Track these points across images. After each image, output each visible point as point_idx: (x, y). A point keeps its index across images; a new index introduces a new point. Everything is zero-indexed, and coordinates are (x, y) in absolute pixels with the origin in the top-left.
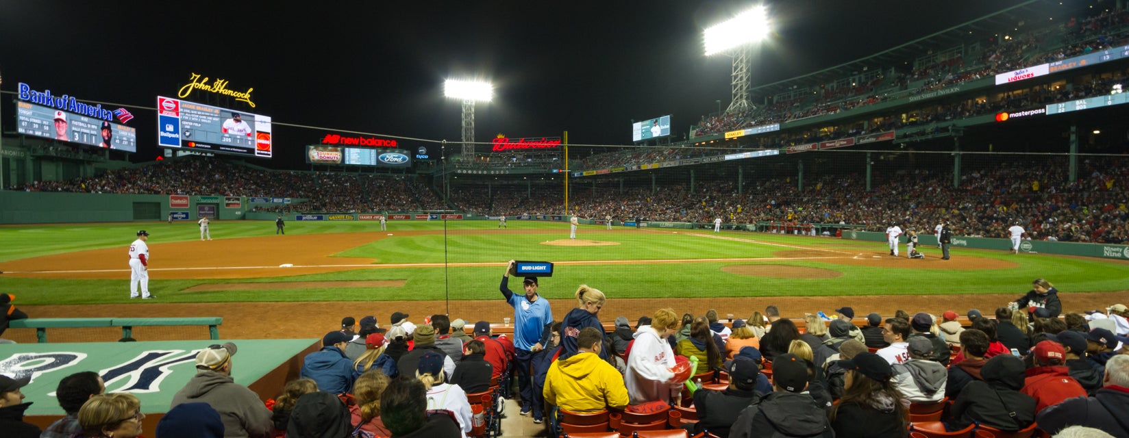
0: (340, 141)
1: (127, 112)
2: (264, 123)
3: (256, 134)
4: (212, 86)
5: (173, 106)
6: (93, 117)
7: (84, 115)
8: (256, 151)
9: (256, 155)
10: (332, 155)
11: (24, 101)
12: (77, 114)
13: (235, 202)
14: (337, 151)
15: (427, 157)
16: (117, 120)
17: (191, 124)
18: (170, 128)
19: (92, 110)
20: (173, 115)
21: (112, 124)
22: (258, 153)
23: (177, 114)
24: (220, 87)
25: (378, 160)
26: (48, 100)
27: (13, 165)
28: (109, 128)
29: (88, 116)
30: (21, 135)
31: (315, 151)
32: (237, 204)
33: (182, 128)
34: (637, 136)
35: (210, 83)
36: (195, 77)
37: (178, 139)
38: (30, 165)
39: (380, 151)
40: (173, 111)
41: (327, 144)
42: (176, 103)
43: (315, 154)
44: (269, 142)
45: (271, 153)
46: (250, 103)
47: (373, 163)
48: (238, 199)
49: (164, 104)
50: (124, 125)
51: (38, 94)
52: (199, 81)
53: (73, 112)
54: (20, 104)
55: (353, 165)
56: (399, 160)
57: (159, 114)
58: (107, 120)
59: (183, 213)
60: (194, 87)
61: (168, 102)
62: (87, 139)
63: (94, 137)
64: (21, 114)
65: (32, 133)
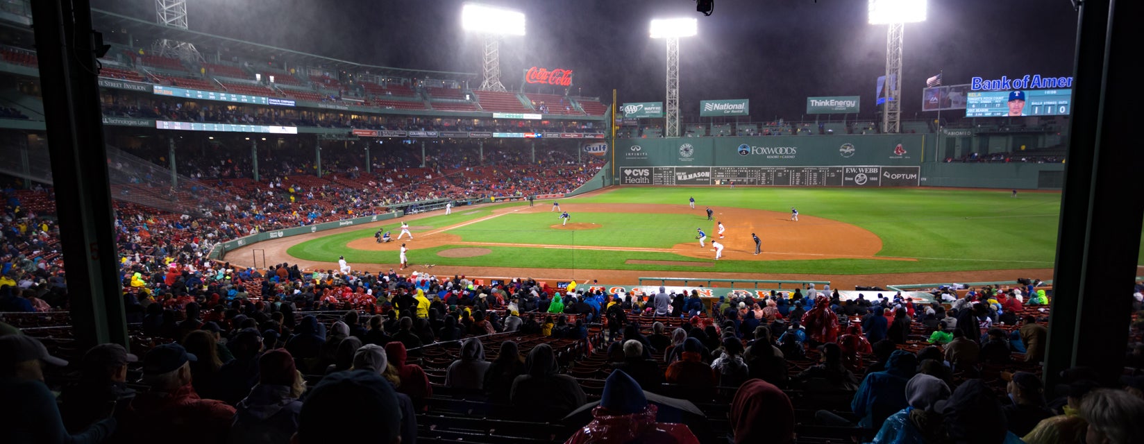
6: (1066, 87)
11: (976, 91)
12: (1042, 89)
19: (1063, 82)
26: (1005, 84)
27: (959, 143)
29: (1057, 88)
30: (971, 118)
38: (976, 143)
51: (992, 83)
54: (972, 94)
62: (1052, 110)
63: (1063, 107)
64: (971, 102)
65: (980, 115)
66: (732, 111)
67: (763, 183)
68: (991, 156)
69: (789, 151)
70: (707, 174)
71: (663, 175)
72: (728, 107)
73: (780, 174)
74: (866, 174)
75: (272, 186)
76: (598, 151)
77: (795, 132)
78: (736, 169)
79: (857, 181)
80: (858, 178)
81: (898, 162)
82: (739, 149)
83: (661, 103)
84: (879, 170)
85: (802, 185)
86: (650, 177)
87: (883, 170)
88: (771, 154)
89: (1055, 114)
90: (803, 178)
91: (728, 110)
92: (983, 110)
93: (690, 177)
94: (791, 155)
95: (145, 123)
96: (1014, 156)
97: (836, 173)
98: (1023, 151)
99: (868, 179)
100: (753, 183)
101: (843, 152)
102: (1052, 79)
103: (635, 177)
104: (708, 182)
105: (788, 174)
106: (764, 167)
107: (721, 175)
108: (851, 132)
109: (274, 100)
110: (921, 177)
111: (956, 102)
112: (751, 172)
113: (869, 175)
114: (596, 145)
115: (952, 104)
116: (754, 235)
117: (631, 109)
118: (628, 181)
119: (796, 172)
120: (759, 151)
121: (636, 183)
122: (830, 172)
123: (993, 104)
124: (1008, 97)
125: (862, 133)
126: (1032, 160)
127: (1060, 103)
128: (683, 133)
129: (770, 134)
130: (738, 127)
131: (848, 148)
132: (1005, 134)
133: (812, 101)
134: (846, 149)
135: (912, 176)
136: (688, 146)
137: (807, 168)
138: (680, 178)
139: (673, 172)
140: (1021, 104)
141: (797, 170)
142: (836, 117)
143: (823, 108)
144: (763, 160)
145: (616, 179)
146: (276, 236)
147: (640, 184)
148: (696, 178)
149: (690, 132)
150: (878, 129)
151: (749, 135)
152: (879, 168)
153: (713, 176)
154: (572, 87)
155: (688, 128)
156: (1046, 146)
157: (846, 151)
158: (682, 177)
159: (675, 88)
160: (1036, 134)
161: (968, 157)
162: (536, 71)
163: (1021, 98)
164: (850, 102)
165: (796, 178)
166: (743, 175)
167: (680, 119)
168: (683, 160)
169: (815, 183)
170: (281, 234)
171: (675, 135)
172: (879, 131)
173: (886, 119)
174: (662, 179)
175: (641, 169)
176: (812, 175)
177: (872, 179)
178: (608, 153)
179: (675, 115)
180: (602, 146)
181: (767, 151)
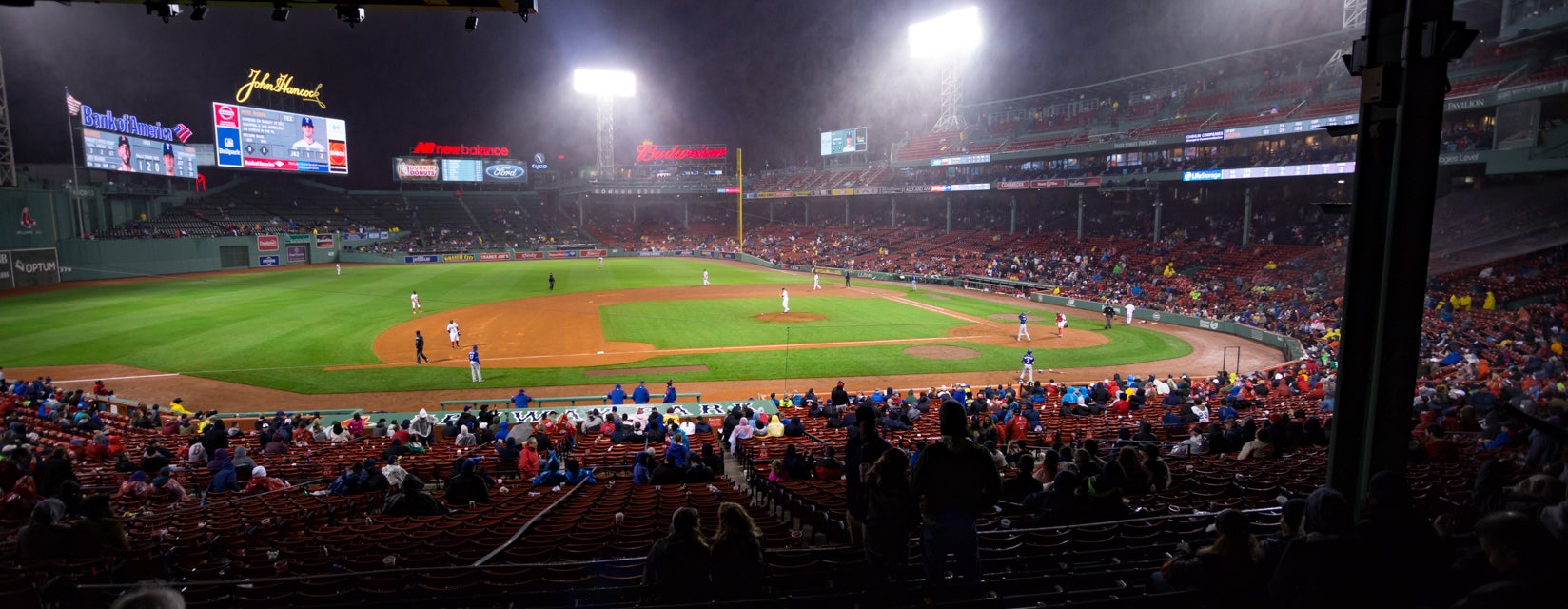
0: (435, 151)
1: (186, 128)
2: (336, 128)
3: (329, 144)
4: (275, 84)
5: (231, 113)
6: (154, 139)
7: (145, 137)
8: (330, 167)
9: (330, 172)
10: (425, 169)
11: (88, 127)
12: (138, 136)
13: (326, 240)
14: (432, 163)
15: (545, 167)
16: (177, 141)
17: (253, 136)
18: (229, 143)
19: (152, 130)
20: (231, 126)
21: (172, 146)
22: (332, 170)
23: (237, 125)
24: (284, 85)
25: (485, 175)
26: (111, 123)
27: (85, 207)
28: (170, 151)
29: (149, 138)
30: (91, 170)
31: (404, 164)
32: (331, 243)
33: (243, 143)
34: (826, 150)
35: (272, 81)
36: (254, 74)
37: (239, 156)
38: (101, 208)
39: (487, 162)
40: (231, 120)
41: (418, 155)
42: (235, 110)
43: (405, 169)
44: (344, 154)
45: (346, 168)
46: (320, 103)
47: (480, 178)
48: (330, 237)
49: (221, 111)
50: (184, 145)
51: (100, 116)
52: (259, 79)
53: (135, 135)
54: (86, 132)
55: (453, 182)
56: (513, 174)
57: (216, 126)
58: (167, 141)
60: (254, 88)
61: (224, 109)
64: (87, 145)
65: (98, 165)
81: (27, 241)
84: (8, 258)
92: (99, 158)
98: (145, 222)
110: (60, 265)
124: (117, 142)
135: (51, 265)
152: (7, 254)
177: (4, 275)
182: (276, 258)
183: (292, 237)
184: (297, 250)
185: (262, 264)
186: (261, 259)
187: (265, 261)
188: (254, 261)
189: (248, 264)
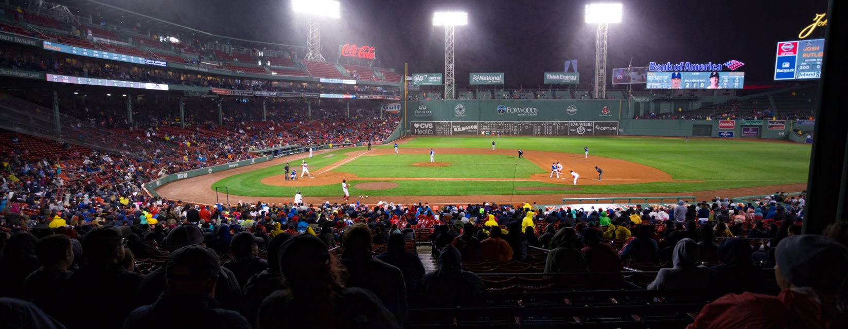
1: (738, 62)
5: (792, 47)
6: (704, 71)
7: (696, 71)
11: (652, 72)
12: (690, 71)
13: (779, 124)
16: (725, 69)
18: (787, 65)
19: (703, 67)
20: (791, 54)
21: (719, 73)
23: (795, 53)
26: (669, 68)
27: (642, 106)
28: (717, 76)
29: (699, 71)
30: (649, 90)
32: (783, 126)
36: (819, 17)
37: (793, 73)
38: (652, 106)
40: (791, 51)
42: (795, 44)
48: (783, 123)
49: (782, 47)
50: (735, 71)
51: (662, 66)
52: (822, 21)
53: (687, 71)
54: (649, 74)
57: (777, 56)
58: (716, 71)
59: (728, 133)
60: (817, 27)
61: (786, 45)
62: (696, 85)
63: (703, 84)
64: (649, 79)
65: (655, 87)
66: (493, 81)
67: (515, 133)
68: (663, 114)
69: (533, 110)
70: (476, 127)
71: (443, 128)
72: (490, 78)
73: (527, 127)
74: (584, 127)
75: (148, 135)
76: (394, 110)
77: (536, 97)
78: (496, 123)
79: (578, 132)
80: (579, 130)
81: (605, 118)
82: (498, 109)
83: (441, 74)
84: (592, 124)
85: (542, 135)
86: (434, 129)
87: (596, 124)
88: (521, 113)
89: (698, 88)
90: (542, 130)
91: (490, 80)
92: (656, 84)
93: (463, 129)
94: (534, 113)
95: (36, 75)
96: (676, 115)
97: (565, 127)
98: (680, 112)
99: (586, 130)
100: (508, 133)
101: (569, 111)
102: (696, 65)
103: (422, 129)
104: (476, 133)
105: (532, 127)
106: (516, 122)
107: (485, 127)
108: (573, 97)
109: (149, 61)
110: (619, 129)
111: (634, 79)
112: (507, 126)
113: (586, 128)
114: (392, 105)
115: (632, 80)
116: (596, 167)
117: (419, 79)
118: (417, 132)
119: (538, 125)
120: (512, 110)
121: (422, 134)
122: (560, 126)
123: (662, 81)
124: (671, 76)
125: (581, 99)
126: (688, 118)
127: (701, 81)
128: (457, 97)
129: (520, 98)
130: (496, 93)
131: (572, 108)
132: (669, 101)
133: (548, 75)
134: (571, 109)
135: (613, 128)
136: (462, 106)
137: (546, 123)
138: (455, 130)
139: (450, 126)
140: (679, 81)
141: (539, 124)
142: (563, 87)
143: (555, 80)
144: (515, 116)
145: (408, 131)
146: (182, 177)
147: (426, 134)
148: (467, 130)
149: (462, 96)
150: (591, 96)
151: (504, 98)
152: (592, 123)
153: (480, 128)
154: (375, 60)
155: (460, 93)
156: (693, 109)
157: (571, 111)
158: (457, 129)
159: (451, 63)
160: (688, 101)
161: (647, 116)
162: (349, 46)
163: (679, 77)
164: (573, 77)
165: (537, 129)
166: (501, 127)
167: (455, 86)
168: (457, 116)
169: (551, 133)
170: (186, 175)
171: (451, 98)
172: (591, 97)
173: (597, 88)
174: (443, 131)
175: (427, 123)
176: (549, 127)
177: (588, 130)
178: (401, 111)
179: (452, 83)
180: (397, 106)
181: (517, 110)
182: (732, 134)
183: (746, 122)
184: (751, 129)
185: (720, 135)
186: (720, 133)
187: (722, 134)
188: (715, 133)
189: (710, 135)
